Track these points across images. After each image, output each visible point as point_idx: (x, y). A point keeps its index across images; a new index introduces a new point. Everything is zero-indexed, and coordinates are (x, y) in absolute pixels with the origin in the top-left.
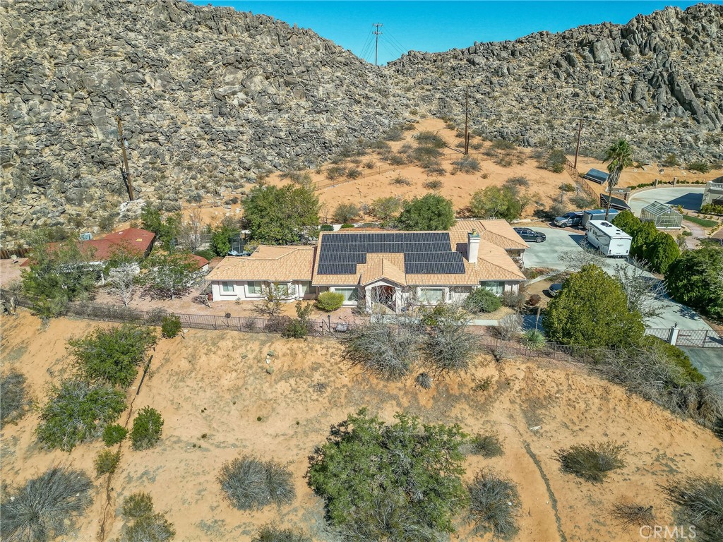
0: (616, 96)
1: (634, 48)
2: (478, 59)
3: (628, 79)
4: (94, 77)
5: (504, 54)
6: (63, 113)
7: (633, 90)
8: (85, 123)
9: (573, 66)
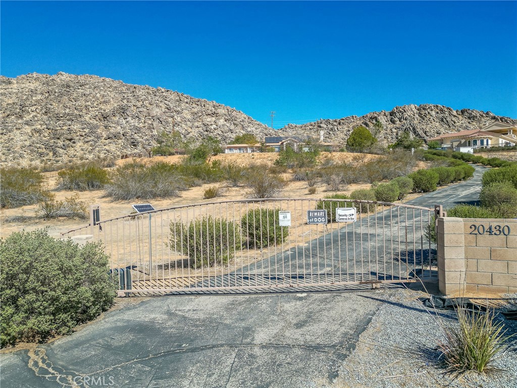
0: (390, 137)
1: (396, 119)
2: (322, 125)
3: (394, 130)
4: (154, 112)
5: (335, 123)
6: (141, 124)
7: (397, 134)
8: (151, 128)
9: (369, 127)
